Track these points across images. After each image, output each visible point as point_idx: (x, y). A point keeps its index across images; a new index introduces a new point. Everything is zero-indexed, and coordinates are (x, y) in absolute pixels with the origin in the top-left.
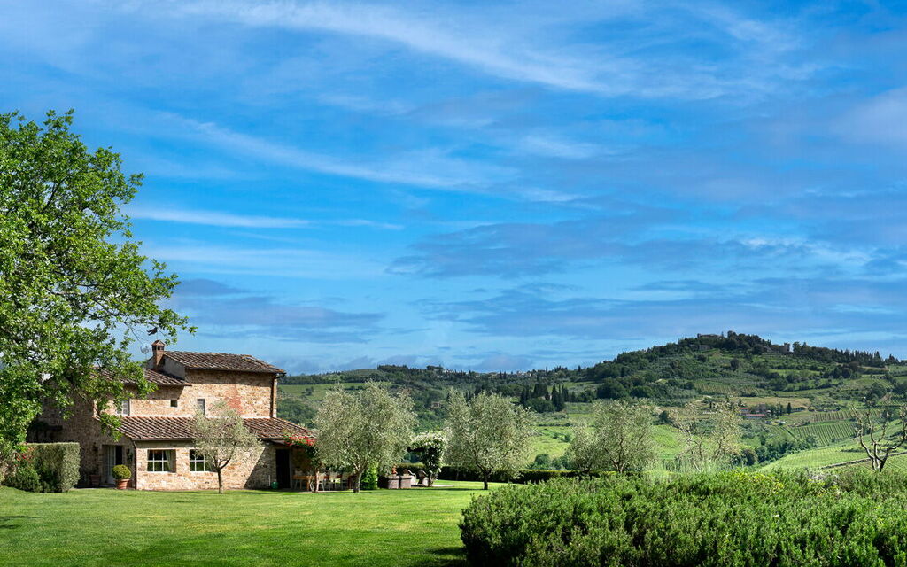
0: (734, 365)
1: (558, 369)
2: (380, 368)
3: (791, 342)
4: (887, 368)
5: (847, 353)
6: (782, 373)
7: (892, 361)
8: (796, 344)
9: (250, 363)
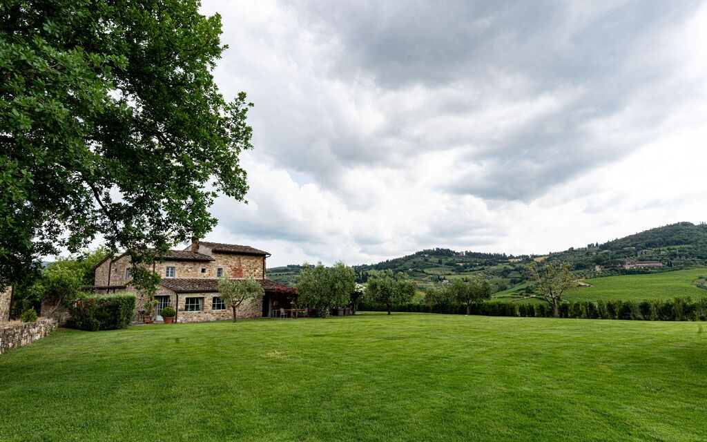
0: (440, 262)
1: (363, 265)
2: (288, 266)
3: (464, 251)
4: (510, 260)
5: (490, 254)
6: (461, 264)
7: (511, 257)
8: (466, 252)
9: (251, 249)
